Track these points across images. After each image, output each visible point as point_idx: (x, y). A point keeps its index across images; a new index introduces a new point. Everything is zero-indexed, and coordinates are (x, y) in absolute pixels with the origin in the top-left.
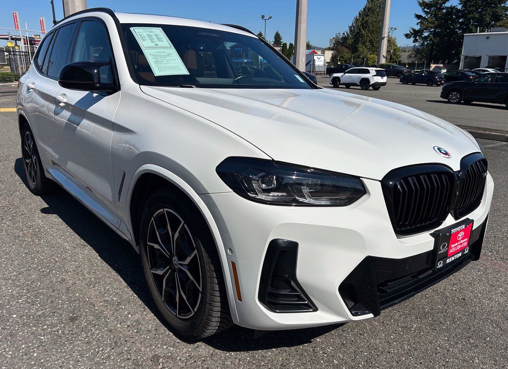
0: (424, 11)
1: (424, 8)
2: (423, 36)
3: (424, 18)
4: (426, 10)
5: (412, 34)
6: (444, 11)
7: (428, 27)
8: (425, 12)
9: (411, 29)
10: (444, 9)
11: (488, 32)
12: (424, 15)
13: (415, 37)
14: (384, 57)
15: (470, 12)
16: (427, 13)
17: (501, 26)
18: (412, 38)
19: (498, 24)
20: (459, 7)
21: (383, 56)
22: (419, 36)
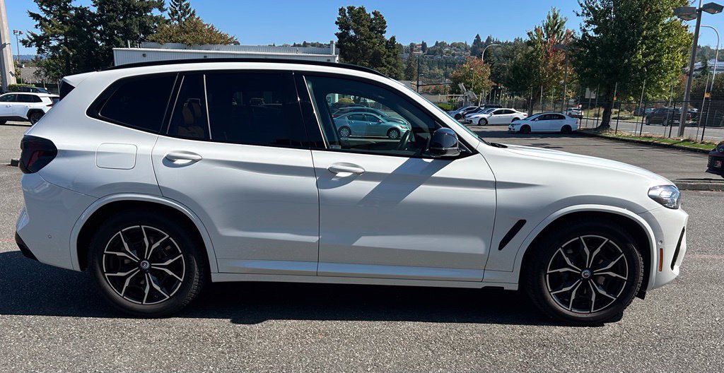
0: (42, 8)
1: (42, 5)
2: (51, 45)
3: (45, 20)
4: (44, 7)
5: (33, 41)
6: (73, 12)
7: (56, 33)
8: (44, 10)
9: (29, 34)
10: (70, 9)
11: (140, 47)
12: (43, 15)
13: (39, 45)
14: (13, 75)
15: (110, 19)
16: (48, 13)
17: (153, 41)
18: (34, 47)
19: (150, 37)
20: (94, 10)
21: (11, 72)
22: (45, 45)
